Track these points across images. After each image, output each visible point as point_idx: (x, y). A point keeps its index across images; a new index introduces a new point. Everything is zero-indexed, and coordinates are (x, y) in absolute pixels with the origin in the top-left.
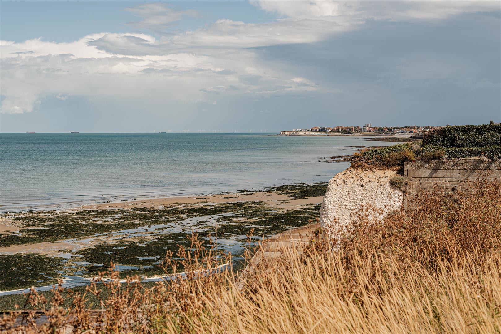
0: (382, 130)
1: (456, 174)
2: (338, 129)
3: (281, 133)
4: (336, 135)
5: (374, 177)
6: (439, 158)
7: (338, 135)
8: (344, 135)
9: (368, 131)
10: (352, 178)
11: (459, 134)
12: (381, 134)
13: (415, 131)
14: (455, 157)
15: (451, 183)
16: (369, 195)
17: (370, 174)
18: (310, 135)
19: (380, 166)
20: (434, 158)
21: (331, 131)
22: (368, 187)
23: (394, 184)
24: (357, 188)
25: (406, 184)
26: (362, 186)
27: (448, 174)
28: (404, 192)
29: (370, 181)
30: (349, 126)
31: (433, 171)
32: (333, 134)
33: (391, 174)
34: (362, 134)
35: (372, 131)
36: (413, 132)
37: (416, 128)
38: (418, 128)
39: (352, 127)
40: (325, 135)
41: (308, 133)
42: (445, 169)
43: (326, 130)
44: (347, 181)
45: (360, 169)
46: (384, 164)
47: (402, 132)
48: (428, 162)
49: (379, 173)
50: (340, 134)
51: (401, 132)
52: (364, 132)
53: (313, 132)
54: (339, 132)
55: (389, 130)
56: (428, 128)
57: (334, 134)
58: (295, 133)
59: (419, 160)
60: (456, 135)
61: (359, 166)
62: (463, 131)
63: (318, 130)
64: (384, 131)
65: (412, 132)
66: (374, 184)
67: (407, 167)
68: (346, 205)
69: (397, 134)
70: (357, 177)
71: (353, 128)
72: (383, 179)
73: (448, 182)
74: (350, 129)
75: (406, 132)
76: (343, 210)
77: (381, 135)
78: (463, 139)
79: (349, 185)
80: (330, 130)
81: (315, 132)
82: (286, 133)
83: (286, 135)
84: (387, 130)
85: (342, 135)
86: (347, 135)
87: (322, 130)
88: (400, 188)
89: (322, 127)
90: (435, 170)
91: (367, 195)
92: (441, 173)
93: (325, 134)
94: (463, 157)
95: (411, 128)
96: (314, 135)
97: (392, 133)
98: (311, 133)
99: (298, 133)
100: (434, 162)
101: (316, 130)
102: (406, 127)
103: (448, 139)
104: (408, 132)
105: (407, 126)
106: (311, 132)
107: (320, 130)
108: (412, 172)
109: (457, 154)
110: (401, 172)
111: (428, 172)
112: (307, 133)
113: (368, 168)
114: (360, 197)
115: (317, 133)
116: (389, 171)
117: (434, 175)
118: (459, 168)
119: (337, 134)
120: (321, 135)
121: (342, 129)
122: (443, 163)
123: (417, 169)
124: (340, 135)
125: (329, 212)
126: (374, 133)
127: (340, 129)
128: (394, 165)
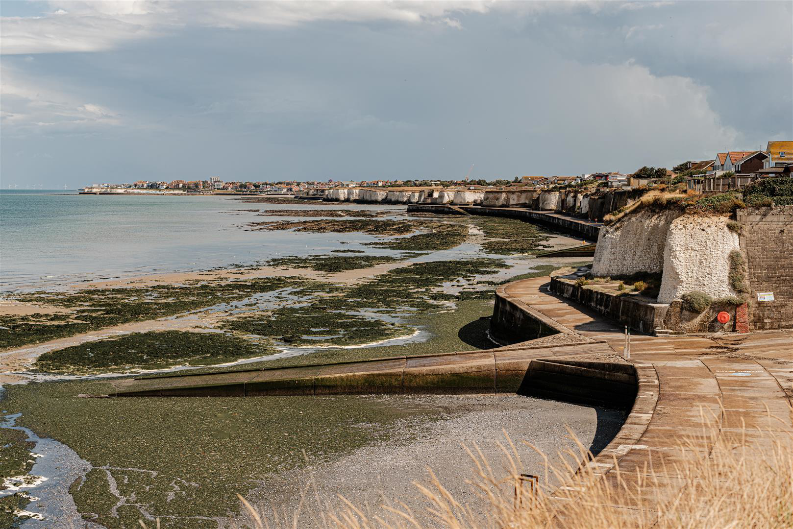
0: (245, 187)
1: (782, 218)
2: (178, 185)
3: (86, 190)
4: (175, 194)
5: (711, 222)
6: (769, 205)
7: (178, 194)
8: (188, 195)
9: (224, 188)
10: (691, 223)
11: (777, 185)
12: (244, 193)
13: (295, 188)
14: (781, 205)
15: (778, 226)
16: (711, 237)
17: (706, 220)
18: (133, 194)
19: (714, 213)
20: (764, 205)
21: (167, 188)
22: (709, 230)
23: (731, 228)
24: (699, 232)
25: (741, 228)
26: (703, 230)
27: (775, 219)
28: (739, 235)
29: (709, 226)
30: (195, 180)
31: (763, 217)
32: (170, 192)
33: (724, 219)
34: (215, 193)
35: (230, 189)
36: (293, 190)
37: (296, 184)
38: (298, 184)
39: (199, 182)
40: (158, 194)
41: (131, 191)
42: (773, 215)
43: (159, 187)
44: (688, 226)
45: (696, 215)
46: (718, 211)
47: (276, 189)
48: (758, 209)
49: (715, 219)
50: (181, 192)
51: (273, 190)
52: (218, 189)
53: (138, 188)
54: (179, 189)
55: (256, 186)
56: (313, 184)
57: (172, 192)
58: (109, 190)
59: (750, 207)
60: (775, 186)
61: (695, 213)
62: (780, 183)
63: (145, 186)
64: (249, 188)
65: (291, 190)
66: (713, 228)
67: (739, 213)
68: (692, 247)
69: (269, 193)
70: (695, 223)
71: (201, 183)
72: (720, 224)
73: (776, 226)
74: (197, 185)
75: (282, 190)
76: (689, 251)
77: (246, 194)
78: (781, 190)
79: (690, 229)
80: (165, 187)
81: (141, 188)
82: (94, 191)
83: (95, 194)
84: (253, 187)
85: (185, 194)
86: (192, 195)
87: (152, 186)
88: (737, 231)
89: (152, 182)
90: (765, 215)
91: (710, 237)
92: (769, 218)
93: (158, 192)
94: (788, 204)
95: (288, 184)
96: (140, 194)
97: (261, 192)
98: (136, 191)
99: (114, 191)
100: (764, 208)
101: (143, 185)
102: (280, 183)
103: (768, 190)
104: (285, 190)
105: (281, 181)
106: (135, 189)
107: (148, 186)
108: (744, 218)
109: (782, 202)
110: (734, 217)
111: (759, 217)
112: (128, 190)
113: (704, 215)
114: (703, 240)
115: (144, 191)
116: (722, 217)
117: (764, 220)
118: (785, 213)
119: (177, 192)
120: (151, 194)
121: (184, 186)
122: (772, 209)
123: (749, 215)
124: (182, 194)
125: (677, 253)
126: (233, 192)
127: (181, 185)
128: (726, 212)
